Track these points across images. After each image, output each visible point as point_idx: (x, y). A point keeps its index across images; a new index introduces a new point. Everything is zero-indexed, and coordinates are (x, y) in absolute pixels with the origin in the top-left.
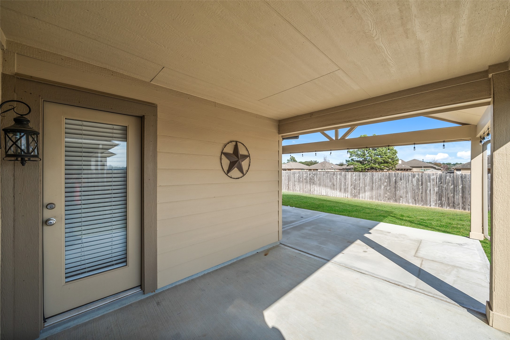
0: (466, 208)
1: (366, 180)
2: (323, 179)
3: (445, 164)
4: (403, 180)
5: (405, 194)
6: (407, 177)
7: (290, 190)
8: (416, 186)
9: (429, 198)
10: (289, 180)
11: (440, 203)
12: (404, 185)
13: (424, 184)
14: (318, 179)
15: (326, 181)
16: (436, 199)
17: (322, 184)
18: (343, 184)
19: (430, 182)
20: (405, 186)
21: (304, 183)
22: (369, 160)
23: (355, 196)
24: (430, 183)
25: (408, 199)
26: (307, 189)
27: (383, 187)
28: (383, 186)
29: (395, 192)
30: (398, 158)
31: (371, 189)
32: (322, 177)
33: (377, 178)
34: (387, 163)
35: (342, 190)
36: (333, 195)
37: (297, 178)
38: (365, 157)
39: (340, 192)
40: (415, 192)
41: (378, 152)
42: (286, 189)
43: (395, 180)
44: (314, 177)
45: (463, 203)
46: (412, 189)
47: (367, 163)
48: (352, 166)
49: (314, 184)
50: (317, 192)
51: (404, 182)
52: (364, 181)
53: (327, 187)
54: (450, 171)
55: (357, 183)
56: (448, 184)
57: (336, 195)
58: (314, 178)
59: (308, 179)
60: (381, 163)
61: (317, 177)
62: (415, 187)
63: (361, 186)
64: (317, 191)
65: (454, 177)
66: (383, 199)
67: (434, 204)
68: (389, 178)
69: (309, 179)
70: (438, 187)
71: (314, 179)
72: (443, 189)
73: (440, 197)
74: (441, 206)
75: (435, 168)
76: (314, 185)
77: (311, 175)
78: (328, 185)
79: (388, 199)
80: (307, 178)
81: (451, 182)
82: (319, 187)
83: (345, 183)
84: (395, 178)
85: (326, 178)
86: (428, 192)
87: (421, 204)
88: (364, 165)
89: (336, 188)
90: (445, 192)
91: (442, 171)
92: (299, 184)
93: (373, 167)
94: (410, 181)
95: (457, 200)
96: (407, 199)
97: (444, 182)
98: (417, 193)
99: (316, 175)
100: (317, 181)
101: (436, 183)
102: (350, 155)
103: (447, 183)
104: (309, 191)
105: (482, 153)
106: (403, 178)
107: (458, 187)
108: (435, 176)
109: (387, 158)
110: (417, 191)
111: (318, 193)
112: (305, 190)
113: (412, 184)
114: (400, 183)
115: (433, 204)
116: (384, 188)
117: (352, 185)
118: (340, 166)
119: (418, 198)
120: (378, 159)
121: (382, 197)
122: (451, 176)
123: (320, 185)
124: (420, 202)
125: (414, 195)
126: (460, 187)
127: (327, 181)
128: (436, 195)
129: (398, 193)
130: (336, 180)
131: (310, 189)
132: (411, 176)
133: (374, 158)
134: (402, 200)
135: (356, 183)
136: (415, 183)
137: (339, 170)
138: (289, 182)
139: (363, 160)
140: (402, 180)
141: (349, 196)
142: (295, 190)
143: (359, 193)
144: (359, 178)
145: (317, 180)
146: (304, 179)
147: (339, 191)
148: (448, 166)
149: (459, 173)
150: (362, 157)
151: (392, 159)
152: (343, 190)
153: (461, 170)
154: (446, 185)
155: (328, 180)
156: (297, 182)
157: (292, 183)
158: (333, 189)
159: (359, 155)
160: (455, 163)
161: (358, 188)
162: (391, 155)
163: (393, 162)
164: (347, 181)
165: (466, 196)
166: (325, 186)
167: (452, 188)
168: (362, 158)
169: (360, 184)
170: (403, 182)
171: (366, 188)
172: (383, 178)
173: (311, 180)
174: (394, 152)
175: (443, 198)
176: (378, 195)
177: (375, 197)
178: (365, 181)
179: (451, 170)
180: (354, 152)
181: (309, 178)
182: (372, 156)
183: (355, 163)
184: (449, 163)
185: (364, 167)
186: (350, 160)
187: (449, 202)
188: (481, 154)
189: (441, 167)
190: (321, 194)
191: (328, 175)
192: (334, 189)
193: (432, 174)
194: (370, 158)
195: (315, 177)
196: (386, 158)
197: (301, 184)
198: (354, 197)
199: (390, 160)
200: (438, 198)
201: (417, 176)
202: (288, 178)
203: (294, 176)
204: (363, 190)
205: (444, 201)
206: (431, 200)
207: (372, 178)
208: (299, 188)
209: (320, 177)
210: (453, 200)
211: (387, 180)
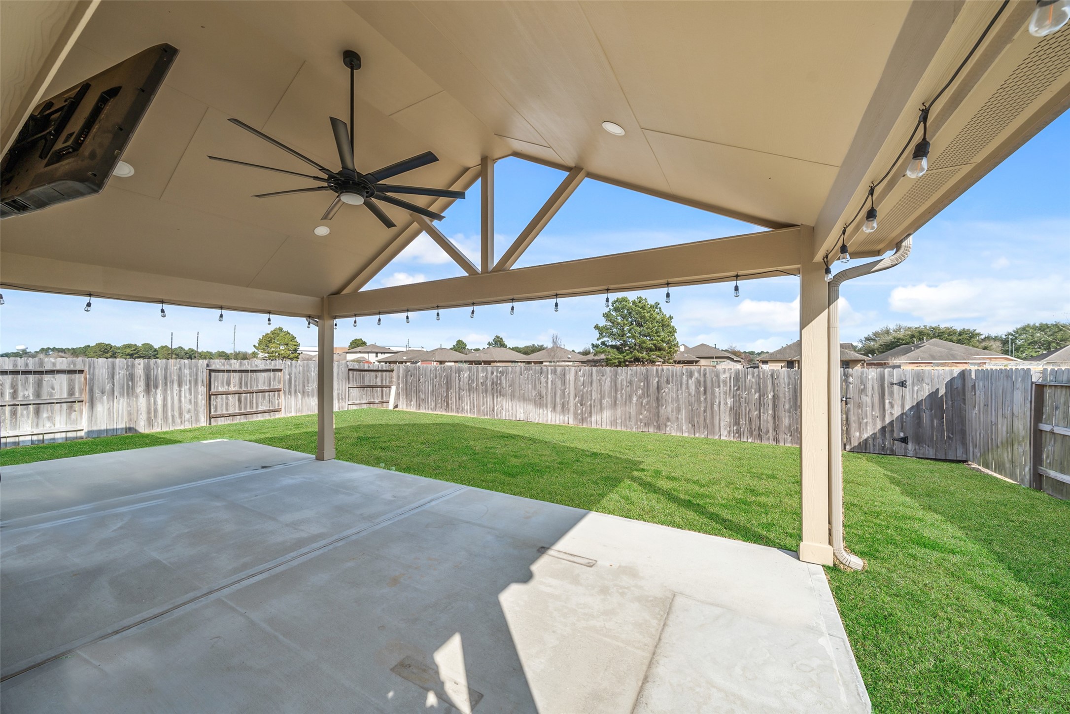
0: (780, 439)
1: (603, 383)
2: (520, 384)
3: (747, 353)
4: (671, 384)
5: (675, 414)
6: (678, 377)
7: (450, 409)
8: (695, 396)
9: (718, 421)
10: (447, 386)
11: (736, 430)
12: (673, 393)
13: (708, 392)
14: (508, 383)
15: (525, 387)
16: (730, 422)
17: (517, 394)
18: (559, 392)
19: (719, 386)
20: (675, 395)
21: (480, 392)
22: (631, 344)
23: (583, 420)
24: (719, 390)
25: (681, 424)
26: (487, 408)
27: (635, 399)
28: (635, 396)
29: (657, 410)
30: (677, 340)
31: (613, 404)
32: (517, 379)
33: (625, 379)
34: (660, 349)
35: (556, 408)
36: (539, 420)
37: (466, 380)
38: (625, 338)
39: (552, 413)
40: (694, 409)
41: (646, 330)
42: (441, 408)
43: (658, 382)
44: (500, 379)
45: (775, 430)
46: (687, 403)
47: (628, 350)
48: (603, 356)
49: (501, 395)
50: (507, 414)
51: (674, 387)
52: (600, 387)
53: (526, 401)
54: (753, 364)
55: (587, 391)
56: (750, 391)
57: (545, 419)
58: (501, 381)
59: (488, 384)
60: (651, 350)
61: (506, 379)
62: (693, 397)
63: (593, 398)
64: (508, 411)
65: (759, 376)
66: (635, 426)
67: (726, 433)
68: (646, 380)
69: (491, 383)
70: (733, 398)
71: (500, 384)
72: (741, 401)
73: (736, 418)
74: (739, 436)
75: (732, 360)
76: (502, 397)
77: (495, 374)
78: (530, 396)
79: (645, 425)
80: (486, 382)
81: (754, 387)
82: (511, 401)
83: (563, 391)
84: (657, 379)
85: (525, 380)
86: (716, 407)
87: (703, 433)
88: (623, 353)
89: (545, 402)
90: (746, 407)
91: (742, 364)
92: (470, 395)
93: (637, 358)
94: (684, 386)
95: (765, 423)
96: (679, 423)
97: (744, 387)
98: (697, 411)
99: (505, 374)
100: (507, 389)
101: (730, 389)
102: (599, 335)
103: (749, 389)
104: (491, 410)
105: (827, 309)
106: (671, 379)
107: (766, 396)
108: (727, 375)
109: (661, 340)
110: (696, 406)
111: (509, 415)
112: (482, 408)
113: (688, 392)
114: (667, 390)
115: (724, 433)
116: (637, 401)
117: (576, 396)
118: (583, 355)
119: (698, 422)
120: (646, 343)
121: (633, 421)
122: (755, 375)
123: (513, 397)
124: (702, 428)
125: (691, 415)
126: (770, 397)
127: (527, 387)
128: (730, 415)
129: (662, 410)
130: (545, 385)
131: (494, 405)
132: (686, 374)
133: (638, 340)
134: (670, 427)
135: (585, 390)
136: (693, 388)
137: (580, 364)
138: (447, 392)
139: (622, 345)
140: (669, 384)
141: (571, 421)
142: (462, 411)
143: (591, 413)
144: (590, 381)
145: (507, 386)
146: (480, 383)
147: (551, 409)
148: (751, 356)
149: (765, 367)
150: (620, 338)
151: (668, 343)
152: (559, 408)
153: (769, 362)
154: (746, 392)
155: (530, 386)
156: (466, 390)
157: (454, 394)
158: (539, 406)
159: (615, 335)
160: (760, 352)
161: (588, 402)
162: (666, 335)
163: (670, 348)
164: (568, 386)
165: (780, 415)
166: (525, 399)
167: (757, 398)
168: (620, 340)
169: (593, 392)
170: (672, 388)
171: (603, 401)
172: (636, 380)
173: (495, 387)
174: (671, 330)
175: (741, 420)
176: (625, 417)
177: (620, 420)
178: (601, 385)
179: (755, 363)
180: (606, 329)
181: (491, 381)
182: (635, 336)
183: (609, 349)
184: (752, 352)
185: (622, 357)
186: (600, 344)
187: (751, 428)
188: (825, 311)
189: (742, 357)
190: (516, 417)
191: (529, 375)
192: (541, 406)
193: (722, 371)
194: (633, 341)
195: (503, 377)
196: (658, 341)
197: (474, 395)
198: (580, 423)
199: (665, 345)
200: (733, 420)
201: (696, 375)
202: (447, 382)
203: (459, 376)
204: (599, 407)
205: (744, 426)
206: (722, 425)
207: (614, 381)
208: (470, 406)
209: (513, 377)
210: (758, 423)
211: (642, 384)
